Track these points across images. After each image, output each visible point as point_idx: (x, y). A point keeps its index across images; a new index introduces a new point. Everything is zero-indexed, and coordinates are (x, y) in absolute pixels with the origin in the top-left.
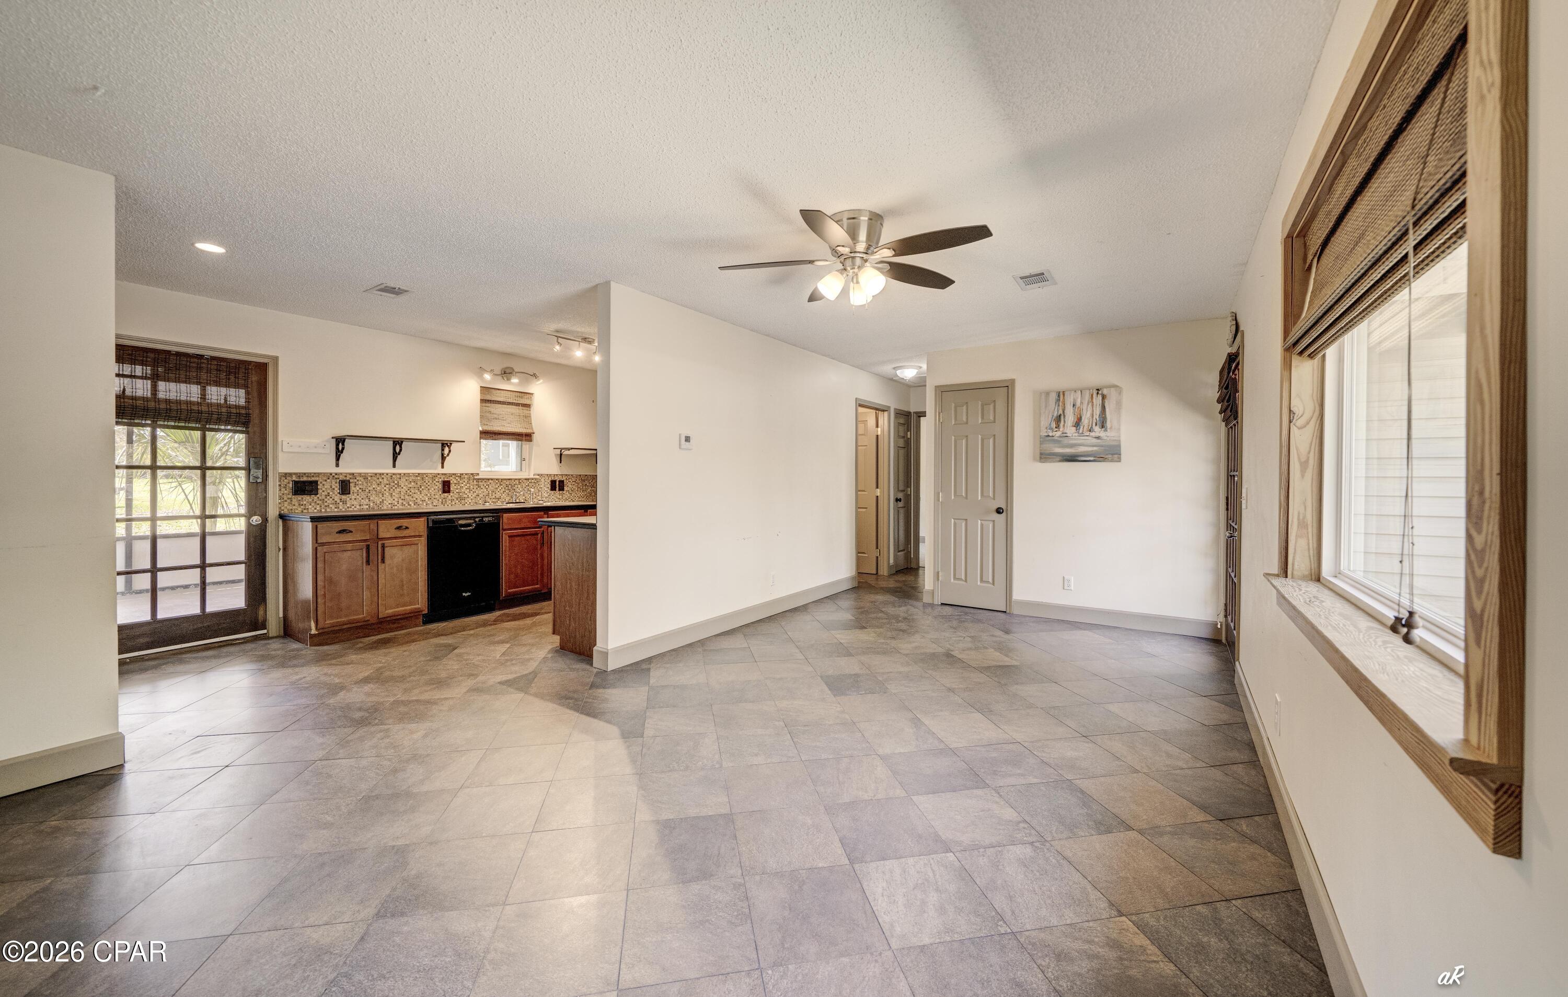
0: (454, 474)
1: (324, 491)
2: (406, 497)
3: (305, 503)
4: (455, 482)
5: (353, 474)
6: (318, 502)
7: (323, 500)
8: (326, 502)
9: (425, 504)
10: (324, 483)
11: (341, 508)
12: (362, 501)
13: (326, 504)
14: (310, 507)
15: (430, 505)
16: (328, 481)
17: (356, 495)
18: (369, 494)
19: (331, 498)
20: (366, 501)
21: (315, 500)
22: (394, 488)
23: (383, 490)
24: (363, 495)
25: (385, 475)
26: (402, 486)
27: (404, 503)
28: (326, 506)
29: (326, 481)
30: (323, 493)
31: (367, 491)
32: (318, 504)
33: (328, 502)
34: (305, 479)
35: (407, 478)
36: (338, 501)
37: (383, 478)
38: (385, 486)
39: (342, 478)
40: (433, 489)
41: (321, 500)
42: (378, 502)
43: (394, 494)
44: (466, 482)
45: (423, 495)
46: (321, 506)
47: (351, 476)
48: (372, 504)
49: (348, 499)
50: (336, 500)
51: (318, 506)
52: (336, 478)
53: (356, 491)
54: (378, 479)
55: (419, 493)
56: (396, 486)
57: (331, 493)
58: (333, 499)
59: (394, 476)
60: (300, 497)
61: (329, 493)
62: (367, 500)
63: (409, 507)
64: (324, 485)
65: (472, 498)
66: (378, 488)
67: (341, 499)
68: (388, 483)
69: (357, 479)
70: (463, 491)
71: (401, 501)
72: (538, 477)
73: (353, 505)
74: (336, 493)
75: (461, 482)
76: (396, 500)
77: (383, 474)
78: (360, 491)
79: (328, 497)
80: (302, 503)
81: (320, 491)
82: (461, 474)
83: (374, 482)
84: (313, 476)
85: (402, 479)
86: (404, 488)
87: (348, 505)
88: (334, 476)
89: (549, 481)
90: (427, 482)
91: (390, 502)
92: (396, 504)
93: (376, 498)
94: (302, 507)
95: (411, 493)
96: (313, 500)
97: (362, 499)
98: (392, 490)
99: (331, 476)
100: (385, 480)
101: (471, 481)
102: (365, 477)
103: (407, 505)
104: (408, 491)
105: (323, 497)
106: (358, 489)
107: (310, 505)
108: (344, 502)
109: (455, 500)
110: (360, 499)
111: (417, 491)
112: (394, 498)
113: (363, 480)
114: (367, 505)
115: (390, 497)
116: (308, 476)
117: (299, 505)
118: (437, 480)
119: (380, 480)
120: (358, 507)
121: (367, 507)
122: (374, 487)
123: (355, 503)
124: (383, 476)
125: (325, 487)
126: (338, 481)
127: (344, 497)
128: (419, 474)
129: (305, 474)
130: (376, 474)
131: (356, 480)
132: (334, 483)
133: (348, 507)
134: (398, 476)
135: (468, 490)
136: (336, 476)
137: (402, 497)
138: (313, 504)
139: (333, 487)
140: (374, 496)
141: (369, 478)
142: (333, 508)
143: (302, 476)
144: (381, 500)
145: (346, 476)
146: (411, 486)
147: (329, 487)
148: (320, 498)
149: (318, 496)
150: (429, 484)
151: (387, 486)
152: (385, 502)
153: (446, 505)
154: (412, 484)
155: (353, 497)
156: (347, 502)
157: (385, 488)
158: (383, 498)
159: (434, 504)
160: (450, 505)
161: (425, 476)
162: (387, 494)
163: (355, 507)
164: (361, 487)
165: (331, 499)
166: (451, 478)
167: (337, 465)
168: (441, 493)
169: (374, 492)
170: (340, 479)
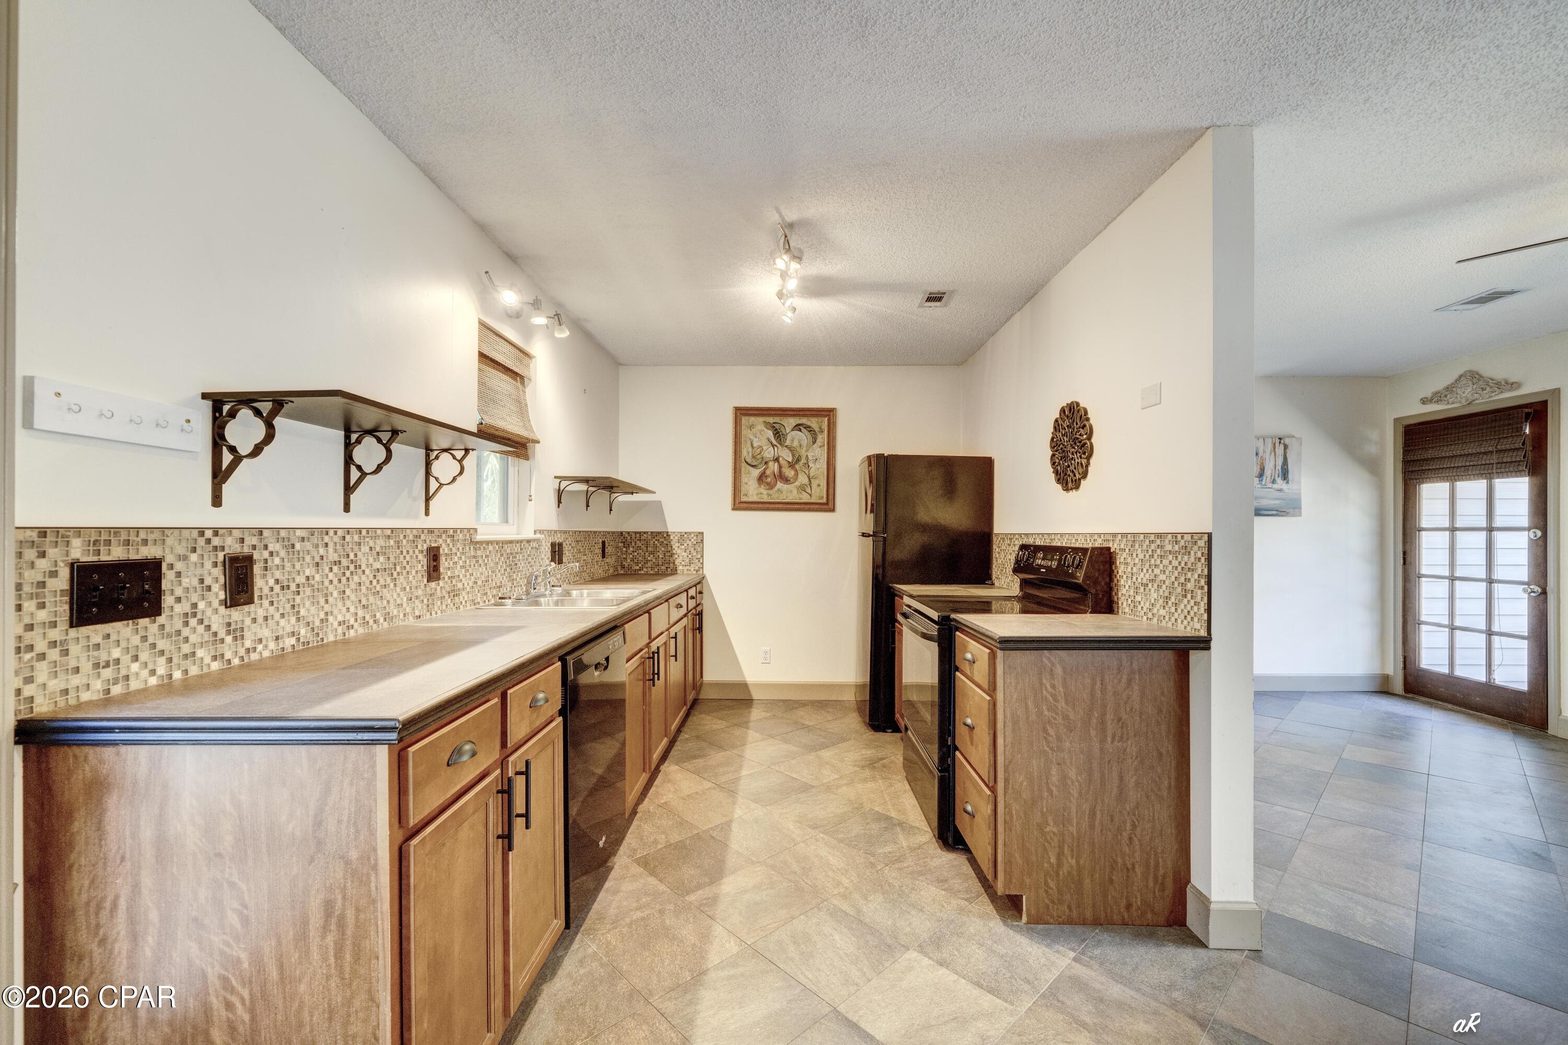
0: (445, 531)
1: (178, 600)
2: (371, 599)
3: (116, 653)
4: (446, 551)
5: (261, 533)
6: (162, 644)
7: (179, 633)
8: (186, 640)
9: (402, 615)
10: (179, 566)
11: (228, 655)
12: (283, 622)
13: (186, 649)
14: (135, 667)
15: (411, 618)
16: (194, 557)
17: (266, 603)
18: (298, 599)
19: (201, 622)
20: (288, 625)
21: (151, 640)
22: (348, 574)
23: (326, 583)
24: (284, 599)
25: (331, 533)
26: (363, 567)
27: (367, 618)
28: (186, 656)
29: (185, 558)
30: (178, 608)
31: (293, 587)
32: (162, 653)
33: (193, 638)
34: (117, 553)
35: (371, 544)
36: (222, 634)
37: (326, 545)
38: (331, 570)
39: (232, 547)
40: (414, 572)
41: (169, 636)
42: (317, 623)
43: (348, 592)
44: (461, 550)
45: (398, 589)
46: (170, 660)
47: (254, 541)
48: (303, 632)
49: (248, 621)
50: (214, 628)
51: (162, 660)
52: (215, 548)
53: (266, 590)
54: (317, 546)
55: (392, 585)
56: (352, 567)
57: (201, 605)
58: (208, 627)
59: (348, 538)
60: (95, 632)
61: (195, 606)
62: (293, 620)
63: (375, 626)
64: (179, 574)
65: (468, 589)
66: (318, 577)
67: (229, 624)
68: (336, 559)
69: (271, 547)
70: (457, 573)
71: (361, 613)
72: (538, 536)
73: (260, 641)
74: (216, 603)
75: (454, 550)
76: (352, 610)
77: (326, 531)
78: (277, 588)
79: (193, 622)
80: (104, 657)
81: (168, 601)
82: (455, 530)
83: (308, 559)
84: (145, 542)
85: (362, 547)
86: (367, 572)
87: (248, 644)
88: (208, 541)
89: (549, 545)
90: (405, 553)
91: (340, 618)
92: (352, 622)
93: (313, 610)
94: (107, 673)
95: (378, 588)
96: (144, 639)
97: (283, 615)
98: (344, 580)
99: (201, 542)
100: (331, 549)
101: (468, 548)
102: (285, 536)
103: (371, 622)
104: (375, 582)
105: (178, 624)
106: (271, 582)
107: (136, 658)
108: (237, 633)
109: (447, 596)
110: (277, 616)
111: (388, 579)
112: (348, 603)
113: (283, 553)
114: (293, 634)
115: (340, 604)
116: (127, 543)
117: (97, 666)
118: (420, 547)
119: (322, 551)
120: (272, 645)
121: (293, 641)
122: (308, 573)
123: (265, 633)
124: (326, 539)
125: (185, 581)
126: (221, 556)
127: (236, 614)
128: (392, 530)
129: (116, 531)
130: (312, 531)
131: (266, 554)
132: (208, 565)
133: (248, 651)
134: (356, 538)
135: (463, 570)
136: (216, 541)
137: (364, 602)
138: (144, 656)
139: (208, 581)
140: (308, 603)
141: (298, 546)
142: (207, 660)
143: (108, 543)
144: (322, 616)
145: (242, 540)
146: (377, 565)
147: (195, 582)
148: (168, 629)
149: (161, 619)
150: (408, 558)
151: (335, 569)
152: (331, 619)
153: (433, 613)
154: (382, 559)
155: (261, 613)
156: (247, 634)
157: (331, 576)
158: (327, 608)
159: (417, 613)
160: (439, 612)
161: (402, 537)
162: (335, 594)
163: (266, 647)
164: (278, 574)
165: (201, 629)
166: (441, 541)
167: (217, 501)
168: (425, 580)
169: (308, 591)
170: (227, 551)
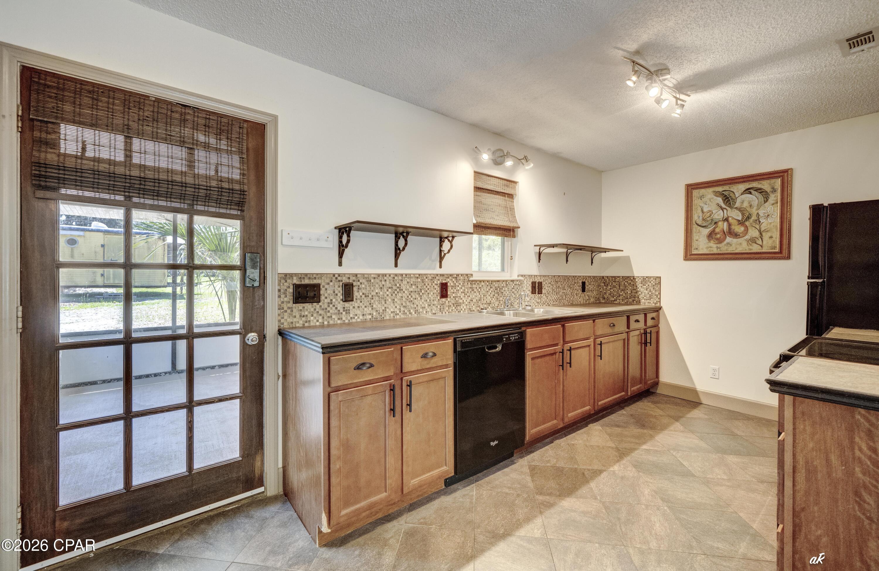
0: (451, 275)
1: (326, 298)
2: (408, 304)
3: (306, 313)
4: (452, 284)
5: (357, 276)
6: (320, 312)
7: (326, 309)
8: (329, 311)
9: (425, 312)
10: (326, 286)
11: (344, 319)
12: (365, 309)
13: (329, 314)
14: (312, 318)
15: (430, 314)
16: (331, 284)
17: (359, 301)
18: (372, 301)
19: (334, 306)
20: (368, 310)
21: (317, 310)
22: (396, 292)
23: (385, 296)
24: (366, 301)
25: (388, 276)
26: (404, 290)
27: (406, 311)
28: (329, 317)
29: (328, 284)
30: (326, 300)
31: (370, 296)
32: (321, 315)
33: (331, 311)
34: (306, 281)
35: (408, 280)
36: (341, 311)
37: (386, 280)
38: (388, 290)
39: (345, 280)
40: (432, 293)
41: (323, 309)
42: (381, 311)
43: (396, 300)
44: (462, 284)
45: (423, 301)
46: (323, 318)
47: (354, 278)
48: (374, 314)
49: (351, 307)
50: (339, 308)
51: (321, 317)
52: (339, 281)
53: (359, 297)
54: (381, 281)
55: (419, 298)
56: (398, 290)
57: (334, 300)
58: (336, 308)
59: (396, 278)
60: (300, 306)
61: (331, 300)
62: (370, 309)
63: (410, 315)
64: (326, 289)
65: (466, 303)
66: (381, 293)
67: (344, 308)
68: (390, 286)
69: (361, 281)
70: (459, 295)
71: (402, 309)
72: (520, 278)
73: (356, 315)
74: (339, 300)
75: (457, 284)
76: (398, 307)
77: (386, 275)
78: (363, 296)
79: (331, 306)
80: (303, 314)
81: (322, 298)
82: (458, 275)
83: (377, 286)
84: (315, 278)
85: (403, 281)
86: (406, 292)
87: (351, 316)
88: (336, 278)
89: (530, 283)
90: (426, 285)
91: (392, 310)
92: (398, 312)
93: (379, 306)
94: (304, 319)
95: (412, 299)
96: (315, 309)
97: (366, 307)
98: (394, 295)
99: (334, 278)
100: (388, 282)
101: (466, 284)
102: (367, 278)
103: (408, 313)
104: (410, 297)
105: (326, 306)
106: (361, 294)
107: (312, 316)
108: (347, 312)
109: (452, 305)
110: (363, 307)
111: (417, 296)
112: (396, 305)
113: (366, 283)
114: (370, 314)
115: (392, 305)
116: (310, 278)
117: (300, 316)
118: (435, 282)
119: (383, 283)
120: (361, 317)
121: (370, 317)
122: (377, 291)
123: (358, 312)
124: (385, 278)
125: (328, 292)
126: (341, 283)
127: (347, 305)
128: (419, 275)
129: (306, 275)
130: (379, 275)
131: (359, 283)
132: (336, 287)
133: (351, 318)
134: (400, 278)
135: (463, 294)
136: (339, 278)
137: (404, 304)
138: (315, 315)
139: (336, 292)
140: (377, 303)
141: (372, 281)
142: (336, 319)
143: (304, 278)
144: (383, 308)
145: (349, 278)
146: (412, 290)
147: (332, 292)
148: (323, 307)
149: (320, 304)
150: (428, 287)
151: (390, 290)
152: (387, 310)
153: (444, 313)
154: (413, 287)
155: (356, 305)
156: (351, 312)
157: (387, 293)
158: (386, 305)
159: (434, 312)
160: (447, 313)
161: (425, 278)
162: (390, 300)
163: (359, 318)
164: (364, 291)
165: (334, 308)
166: (448, 280)
167: (340, 264)
168: (439, 298)
169: (377, 298)
170: (343, 282)
